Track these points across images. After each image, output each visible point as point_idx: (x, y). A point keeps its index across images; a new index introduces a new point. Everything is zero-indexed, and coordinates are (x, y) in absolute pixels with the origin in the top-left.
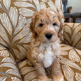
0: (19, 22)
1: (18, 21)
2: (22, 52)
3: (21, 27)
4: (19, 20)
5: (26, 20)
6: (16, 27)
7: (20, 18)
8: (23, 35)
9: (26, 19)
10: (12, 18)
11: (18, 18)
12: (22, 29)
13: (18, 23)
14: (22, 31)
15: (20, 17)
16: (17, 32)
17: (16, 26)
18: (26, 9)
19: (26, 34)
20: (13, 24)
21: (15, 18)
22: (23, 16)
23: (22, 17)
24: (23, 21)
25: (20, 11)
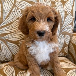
0: (12, 13)
1: (11, 12)
2: (4, 50)
3: (11, 20)
4: (12, 12)
5: (21, 14)
6: (6, 19)
7: (14, 10)
8: (11, 30)
9: (20, 12)
11: (12, 9)
12: (12, 23)
13: (9, 14)
14: (11, 25)
15: (14, 8)
16: (4, 25)
17: (5, 17)
18: (25, 2)
19: (15, 29)
20: (4, 14)
21: (8, 8)
23: (16, 9)
25: (17, 2)
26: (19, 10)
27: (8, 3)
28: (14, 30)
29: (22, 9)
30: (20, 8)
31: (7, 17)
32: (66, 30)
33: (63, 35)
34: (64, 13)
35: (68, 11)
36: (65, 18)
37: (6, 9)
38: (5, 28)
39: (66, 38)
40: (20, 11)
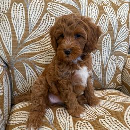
0: (42, 23)
1: (40, 20)
3: (42, 33)
4: (43, 20)
6: (33, 31)
7: (45, 17)
8: (42, 49)
10: (31, 14)
11: (42, 17)
12: (42, 38)
13: (38, 24)
14: (42, 41)
15: (46, 15)
16: (31, 40)
17: (33, 28)
18: (61, 6)
20: (30, 24)
21: (36, 15)
22: (52, 16)
23: (49, 16)
24: (49, 24)
25: (49, 6)
26: (53, 18)
27: (36, 7)
28: (46, 48)
29: (56, 16)
30: (54, 15)
31: (36, 27)
32: (120, 50)
33: (116, 57)
34: (117, 24)
35: (123, 21)
36: (118, 32)
37: (33, 16)
38: (32, 45)
39: (119, 61)
40: (54, 20)
